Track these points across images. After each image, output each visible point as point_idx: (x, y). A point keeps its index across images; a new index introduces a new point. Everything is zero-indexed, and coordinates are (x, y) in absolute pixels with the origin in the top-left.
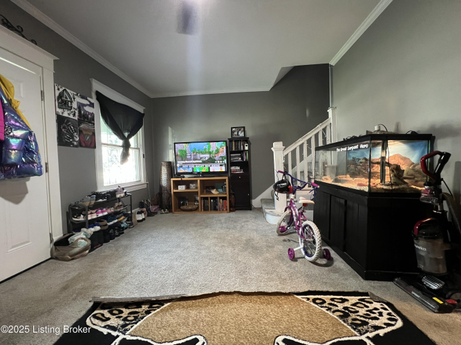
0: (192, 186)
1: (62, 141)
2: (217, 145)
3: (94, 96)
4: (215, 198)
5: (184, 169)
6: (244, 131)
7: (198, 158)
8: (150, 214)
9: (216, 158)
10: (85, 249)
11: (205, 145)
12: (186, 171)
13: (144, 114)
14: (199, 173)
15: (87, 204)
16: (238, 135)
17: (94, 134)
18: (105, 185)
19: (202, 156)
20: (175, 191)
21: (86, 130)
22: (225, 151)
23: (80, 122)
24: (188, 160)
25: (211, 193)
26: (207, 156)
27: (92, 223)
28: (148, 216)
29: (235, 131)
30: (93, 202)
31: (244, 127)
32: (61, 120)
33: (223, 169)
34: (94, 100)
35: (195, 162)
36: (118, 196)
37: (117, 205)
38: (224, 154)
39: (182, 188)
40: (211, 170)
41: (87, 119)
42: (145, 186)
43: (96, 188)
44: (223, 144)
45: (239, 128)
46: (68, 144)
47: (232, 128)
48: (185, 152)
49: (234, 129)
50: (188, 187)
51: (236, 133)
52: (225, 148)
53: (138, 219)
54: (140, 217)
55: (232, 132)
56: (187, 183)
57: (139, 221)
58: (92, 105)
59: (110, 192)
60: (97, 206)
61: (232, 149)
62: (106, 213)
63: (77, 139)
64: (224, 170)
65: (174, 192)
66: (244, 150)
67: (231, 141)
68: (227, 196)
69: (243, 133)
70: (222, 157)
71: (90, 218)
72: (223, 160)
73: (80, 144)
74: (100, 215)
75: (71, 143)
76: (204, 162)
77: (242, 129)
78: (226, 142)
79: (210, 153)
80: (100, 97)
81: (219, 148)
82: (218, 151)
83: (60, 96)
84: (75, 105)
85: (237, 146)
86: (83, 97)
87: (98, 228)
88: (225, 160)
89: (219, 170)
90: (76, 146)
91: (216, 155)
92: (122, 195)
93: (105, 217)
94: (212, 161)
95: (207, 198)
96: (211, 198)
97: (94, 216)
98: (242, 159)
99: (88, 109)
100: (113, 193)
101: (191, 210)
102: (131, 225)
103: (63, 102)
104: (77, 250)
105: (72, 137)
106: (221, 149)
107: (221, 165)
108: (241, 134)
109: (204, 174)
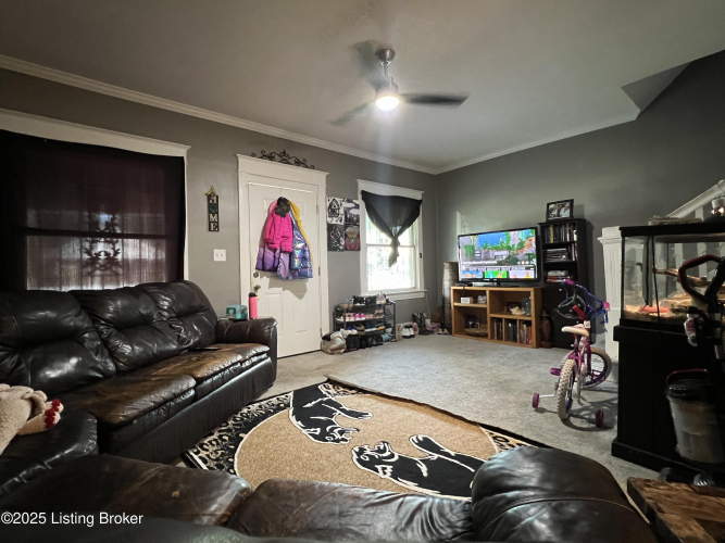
0: (480, 298)
1: (331, 247)
2: (521, 235)
3: (360, 196)
4: (514, 321)
5: (472, 273)
6: (571, 207)
7: (491, 256)
8: (423, 331)
9: (519, 257)
10: (341, 348)
11: (502, 238)
12: (475, 276)
13: (421, 201)
14: (492, 280)
15: (346, 306)
16: (558, 215)
17: (359, 236)
18: (370, 289)
19: (496, 253)
20: (456, 304)
21: (351, 233)
22: (534, 245)
23: (346, 226)
24: (477, 260)
25: (510, 313)
26: (505, 254)
27: (350, 325)
28: (420, 333)
29: (553, 209)
30: (351, 306)
31: (572, 201)
32: (330, 227)
33: (531, 275)
34: (360, 202)
35: (486, 262)
36: (378, 302)
37: (377, 312)
38: (532, 249)
39: (466, 301)
40: (511, 277)
41: (352, 222)
42: (422, 295)
43: (360, 292)
44: (532, 234)
45: (561, 204)
46: (335, 249)
47: (548, 205)
48: (473, 247)
49: (552, 206)
50: (475, 301)
51: (555, 212)
52: (534, 239)
53: (404, 334)
54: (408, 332)
55: (549, 212)
56: (474, 295)
57: (405, 337)
58: (357, 206)
59: (370, 298)
60: (355, 310)
61: (549, 240)
62: (363, 319)
63: (343, 243)
64: (533, 277)
65: (455, 307)
66: (572, 242)
67: (544, 227)
68: (533, 319)
69: (568, 211)
70: (529, 255)
71: (347, 320)
72: (530, 260)
73: (346, 249)
74: (358, 319)
75: (338, 248)
76: (500, 264)
77: (568, 204)
78: (536, 228)
79: (509, 248)
80: (366, 196)
81: (525, 240)
82: (521, 245)
83: (330, 207)
84: (342, 211)
85: (557, 235)
86: (349, 201)
87: (355, 332)
88: (535, 260)
89: (525, 277)
90: (341, 250)
91: (519, 252)
92: (383, 302)
93: (363, 323)
94: (512, 261)
95: (500, 320)
96: (508, 321)
97: (352, 319)
98: (569, 256)
99: (354, 212)
100: (373, 299)
101: (478, 336)
102: (393, 339)
103: (332, 211)
104: (334, 346)
105: (339, 242)
106: (527, 242)
107: (528, 268)
108: (565, 214)
109: (499, 282)
